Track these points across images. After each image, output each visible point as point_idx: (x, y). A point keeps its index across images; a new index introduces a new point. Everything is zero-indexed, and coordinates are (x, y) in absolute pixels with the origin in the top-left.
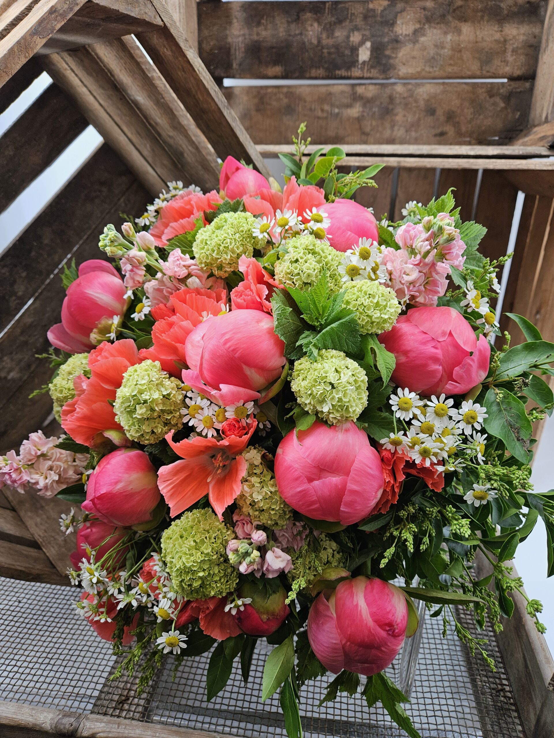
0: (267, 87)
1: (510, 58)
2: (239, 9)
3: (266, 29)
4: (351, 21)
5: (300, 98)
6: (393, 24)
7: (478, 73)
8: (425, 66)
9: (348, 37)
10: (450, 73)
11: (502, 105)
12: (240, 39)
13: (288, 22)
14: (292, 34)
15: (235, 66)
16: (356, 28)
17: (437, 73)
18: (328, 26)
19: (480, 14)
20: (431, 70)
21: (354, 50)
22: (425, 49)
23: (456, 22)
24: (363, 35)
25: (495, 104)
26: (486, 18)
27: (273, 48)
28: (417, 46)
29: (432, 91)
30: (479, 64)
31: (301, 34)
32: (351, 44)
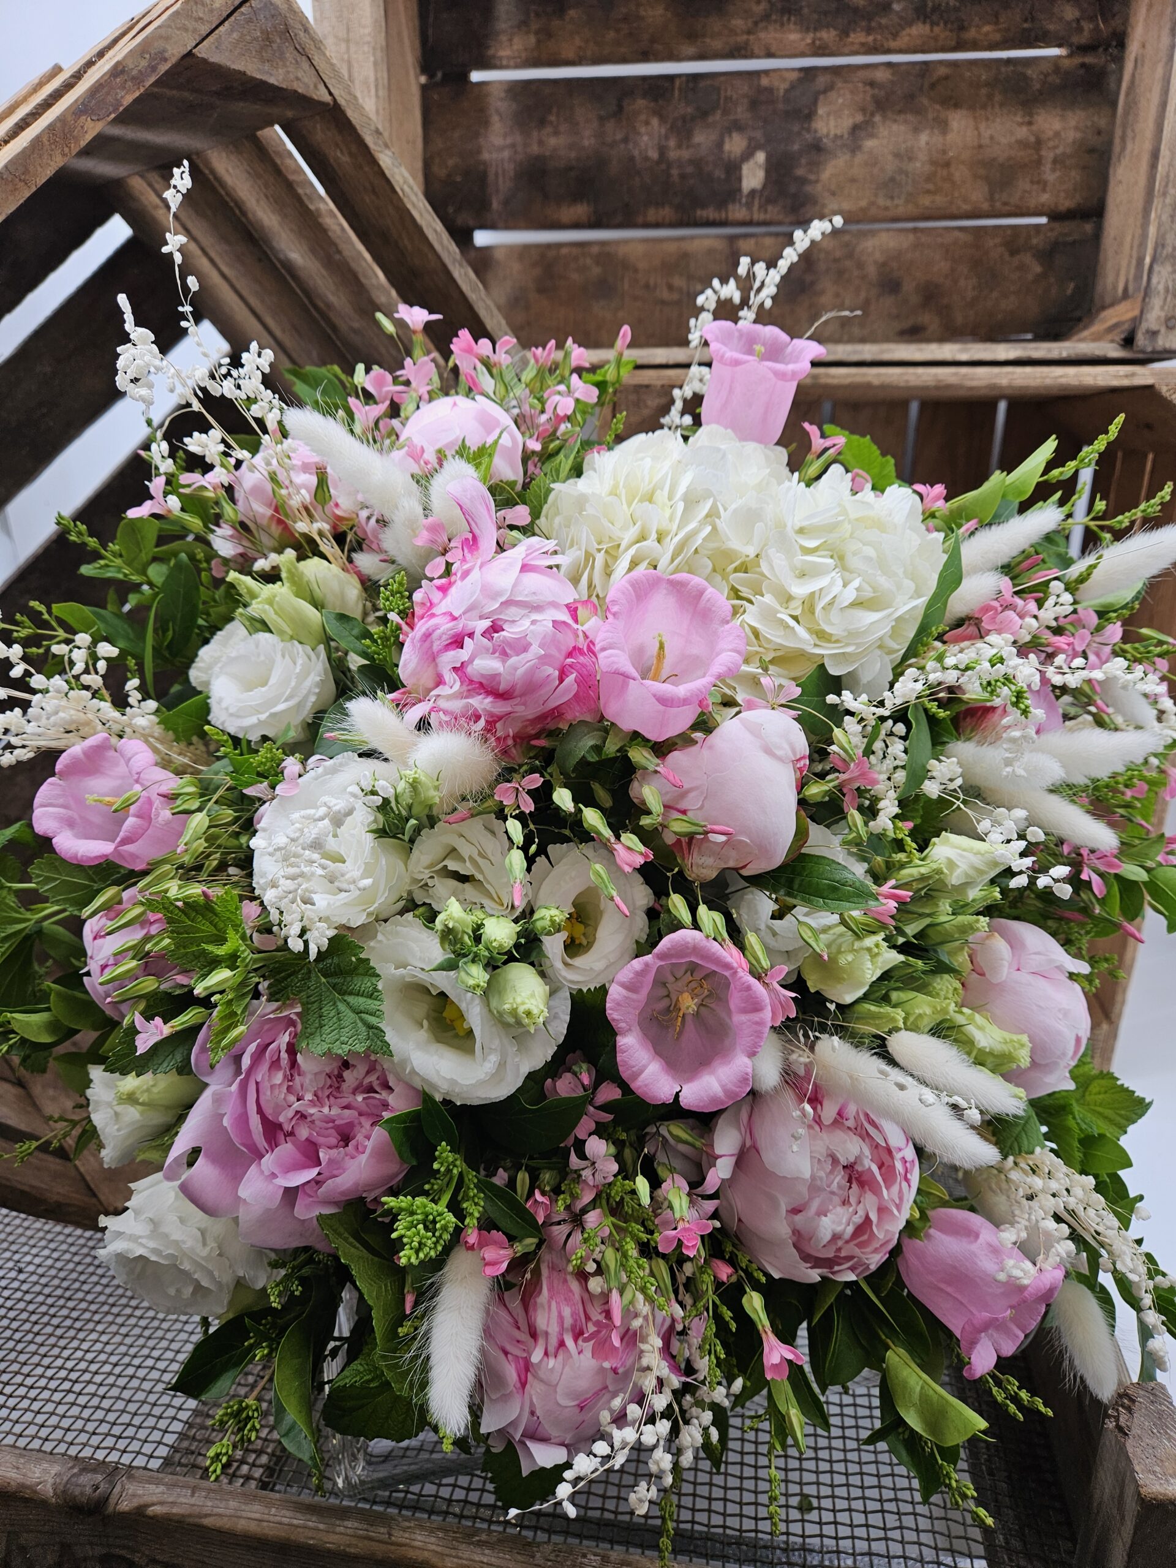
0: (559, 246)
1: (1050, 176)
2: (503, 95)
3: (556, 133)
4: (726, 112)
5: (626, 265)
6: (810, 116)
7: (985, 206)
8: (876, 195)
9: (720, 145)
10: (927, 208)
11: (1038, 269)
12: (506, 154)
13: (602, 119)
14: (609, 140)
15: (495, 205)
16: (737, 126)
17: (901, 211)
18: (680, 123)
19: (984, 91)
20: (889, 203)
21: (733, 169)
22: (876, 164)
23: (938, 107)
24: (750, 139)
25: (1022, 267)
26: (998, 98)
27: (571, 169)
28: (859, 158)
29: (892, 244)
30: (986, 189)
31: (626, 140)
32: (725, 156)
